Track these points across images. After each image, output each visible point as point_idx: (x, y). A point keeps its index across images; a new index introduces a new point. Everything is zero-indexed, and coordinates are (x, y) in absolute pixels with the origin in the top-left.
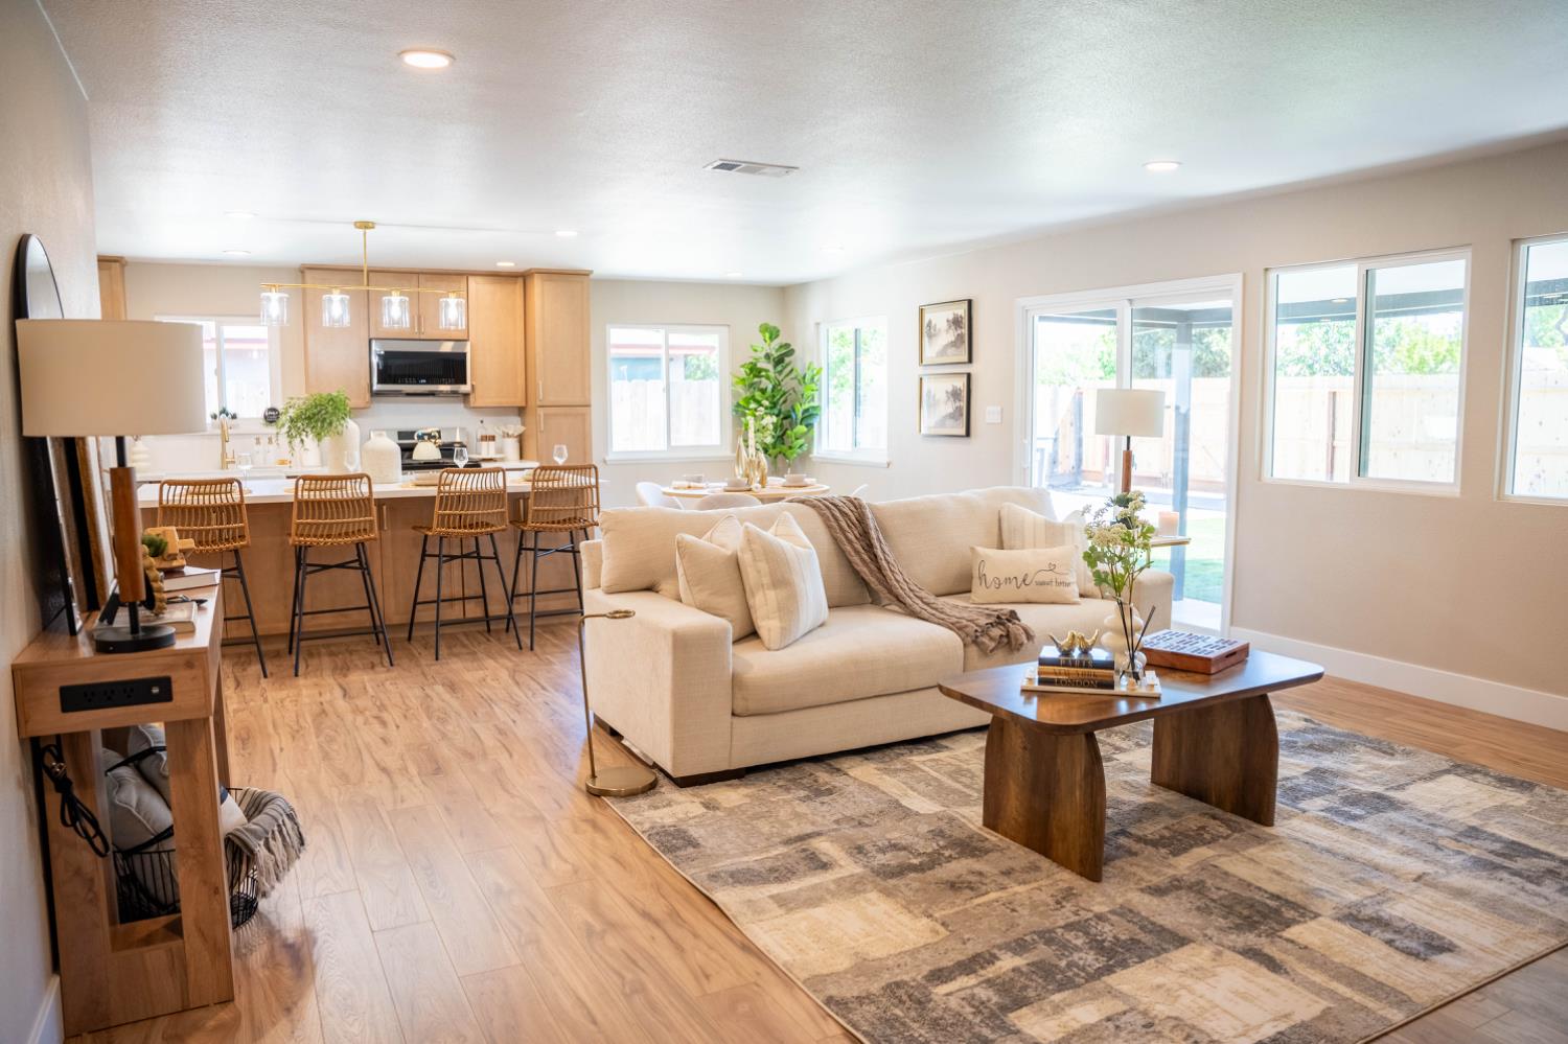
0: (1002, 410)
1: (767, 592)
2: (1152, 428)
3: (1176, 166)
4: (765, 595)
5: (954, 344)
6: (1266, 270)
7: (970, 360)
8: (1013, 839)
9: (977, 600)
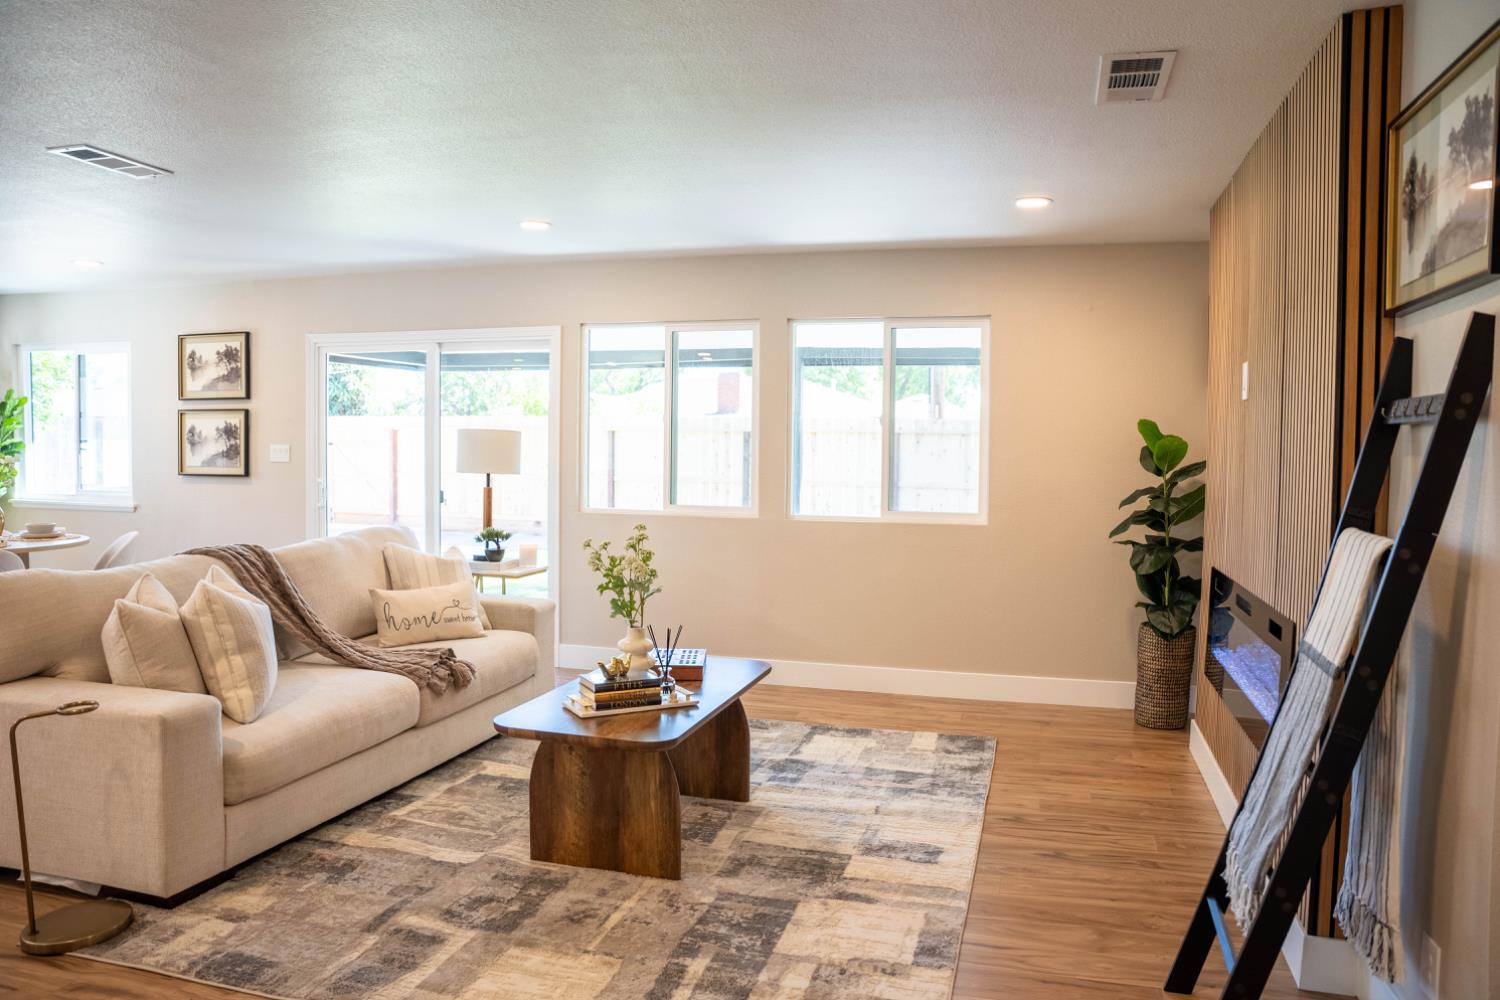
0: (290, 449)
1: (231, 658)
2: (510, 464)
3: (546, 226)
4: (229, 662)
5: (226, 378)
6: (582, 325)
7: (248, 396)
8: (574, 864)
9: (388, 644)
